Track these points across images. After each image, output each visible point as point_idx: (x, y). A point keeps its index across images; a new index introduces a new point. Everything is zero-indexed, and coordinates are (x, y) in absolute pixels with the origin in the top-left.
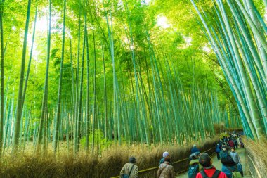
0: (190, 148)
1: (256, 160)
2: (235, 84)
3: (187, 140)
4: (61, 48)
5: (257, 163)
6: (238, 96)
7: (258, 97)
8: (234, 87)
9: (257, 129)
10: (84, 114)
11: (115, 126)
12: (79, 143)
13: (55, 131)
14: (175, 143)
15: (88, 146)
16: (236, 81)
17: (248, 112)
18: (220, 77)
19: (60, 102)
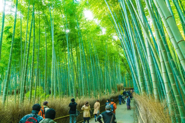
0: (102, 100)
1: (140, 107)
2: (131, 60)
3: (100, 95)
4: (13, 26)
5: (140, 108)
6: (132, 68)
7: (143, 69)
8: (130, 62)
9: (141, 88)
10: (29, 76)
11: (52, 85)
12: (24, 96)
13: (5, 88)
14: (93, 96)
15: (31, 99)
16: (131, 58)
17: (137, 78)
18: (122, 55)
19: (10, 66)
